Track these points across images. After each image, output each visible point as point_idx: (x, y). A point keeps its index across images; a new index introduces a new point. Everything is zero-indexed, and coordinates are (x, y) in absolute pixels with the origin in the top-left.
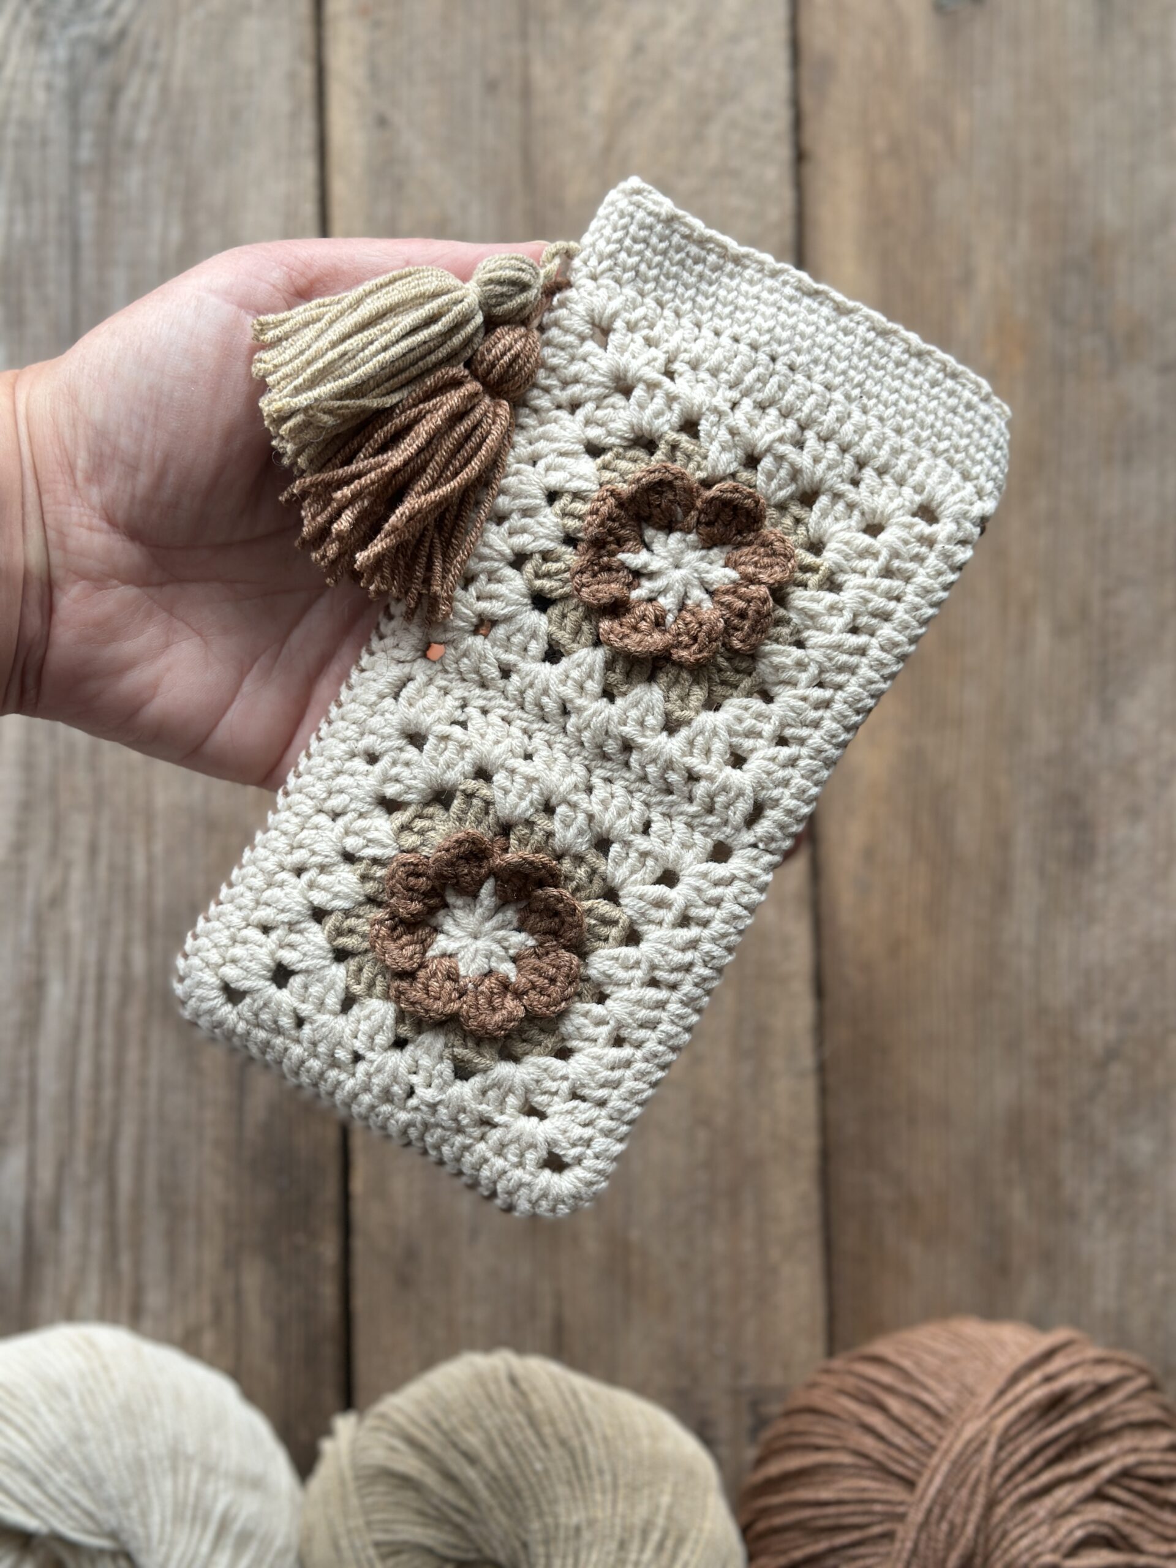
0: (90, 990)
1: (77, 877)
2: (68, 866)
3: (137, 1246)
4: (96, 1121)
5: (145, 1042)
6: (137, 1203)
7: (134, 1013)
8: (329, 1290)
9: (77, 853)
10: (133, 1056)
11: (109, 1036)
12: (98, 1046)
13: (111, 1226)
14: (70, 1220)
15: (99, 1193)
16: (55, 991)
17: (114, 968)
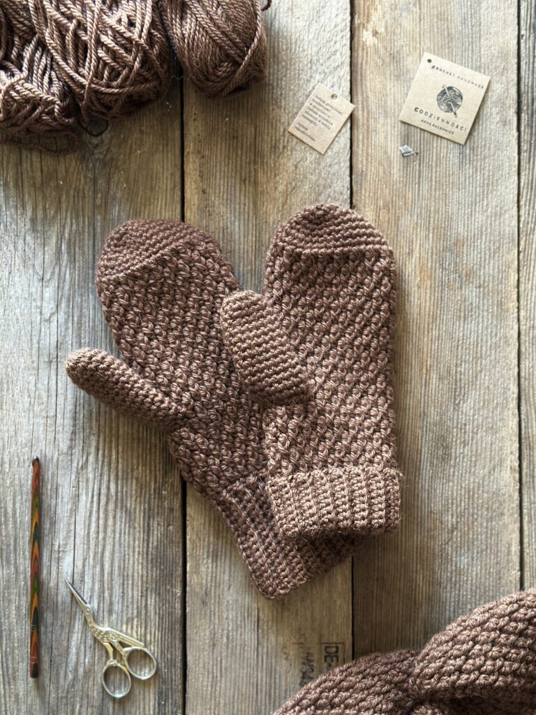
0: (95, 499)
1: (91, 458)
2: (88, 454)
3: (111, 589)
4: (97, 545)
5: (115, 517)
6: (111, 573)
7: (111, 506)
8: (178, 606)
9: (93, 450)
10: (110, 522)
11: (102, 515)
12: (98, 518)
13: (102, 581)
14: (88, 579)
15: (98, 569)
16: (83, 498)
17: (104, 491)
